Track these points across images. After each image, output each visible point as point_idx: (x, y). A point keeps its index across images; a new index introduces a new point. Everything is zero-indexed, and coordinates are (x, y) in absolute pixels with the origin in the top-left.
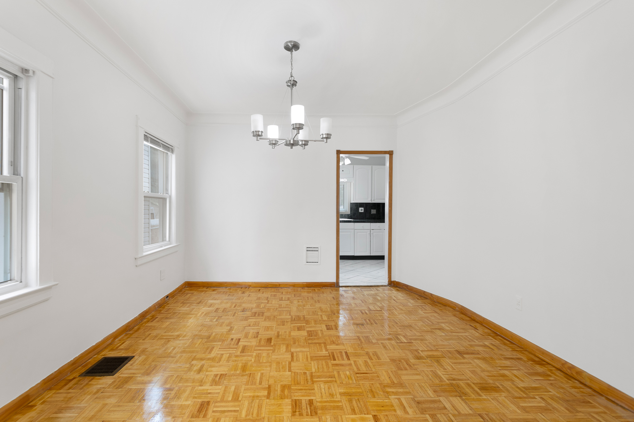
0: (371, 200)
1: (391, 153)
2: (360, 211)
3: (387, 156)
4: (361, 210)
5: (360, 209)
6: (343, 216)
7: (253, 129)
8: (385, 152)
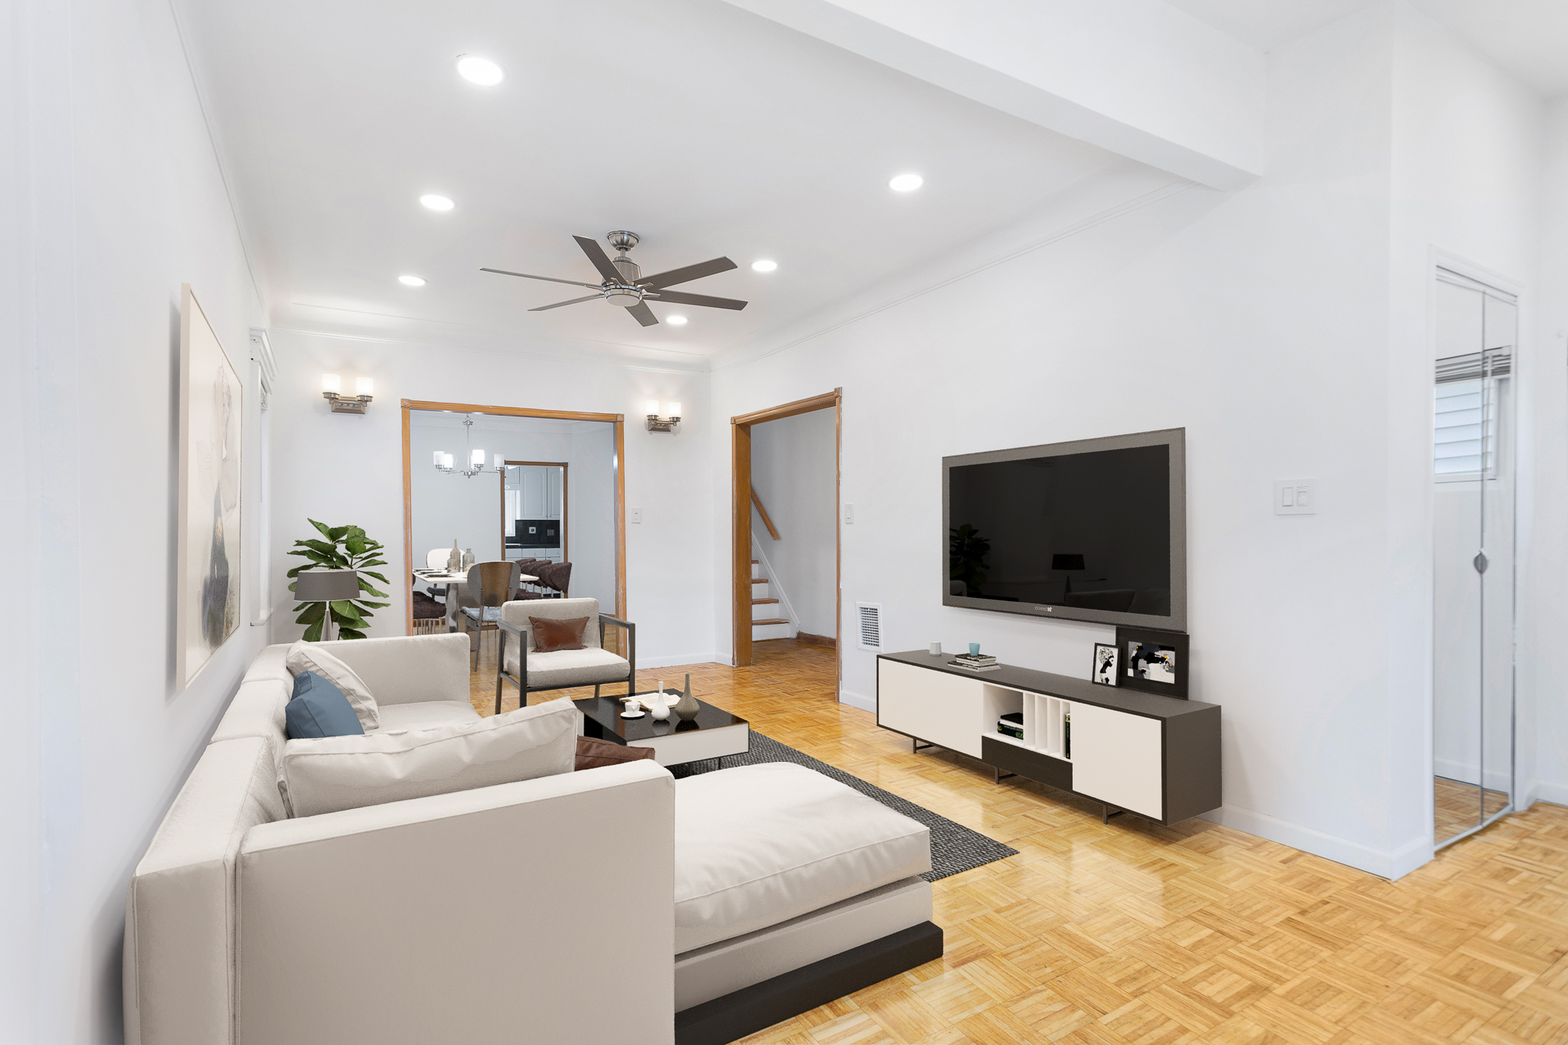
0: (547, 516)
1: (565, 465)
2: (530, 532)
3: (562, 469)
4: (532, 530)
5: (531, 528)
6: (510, 539)
7: (435, 463)
8: (559, 464)
